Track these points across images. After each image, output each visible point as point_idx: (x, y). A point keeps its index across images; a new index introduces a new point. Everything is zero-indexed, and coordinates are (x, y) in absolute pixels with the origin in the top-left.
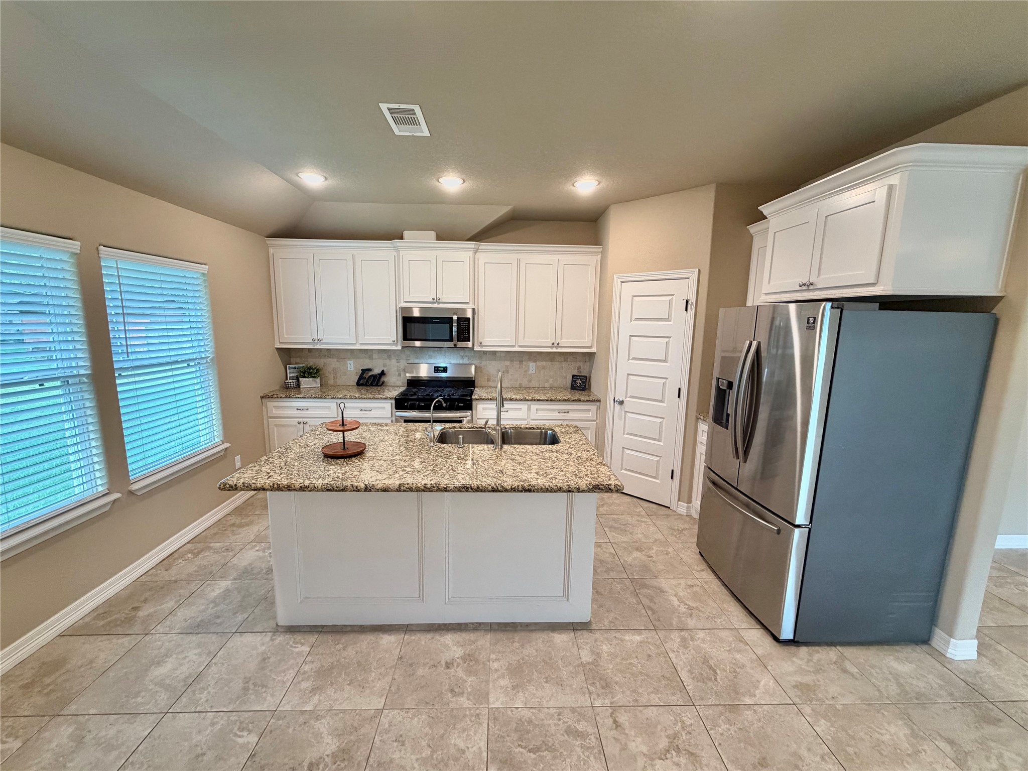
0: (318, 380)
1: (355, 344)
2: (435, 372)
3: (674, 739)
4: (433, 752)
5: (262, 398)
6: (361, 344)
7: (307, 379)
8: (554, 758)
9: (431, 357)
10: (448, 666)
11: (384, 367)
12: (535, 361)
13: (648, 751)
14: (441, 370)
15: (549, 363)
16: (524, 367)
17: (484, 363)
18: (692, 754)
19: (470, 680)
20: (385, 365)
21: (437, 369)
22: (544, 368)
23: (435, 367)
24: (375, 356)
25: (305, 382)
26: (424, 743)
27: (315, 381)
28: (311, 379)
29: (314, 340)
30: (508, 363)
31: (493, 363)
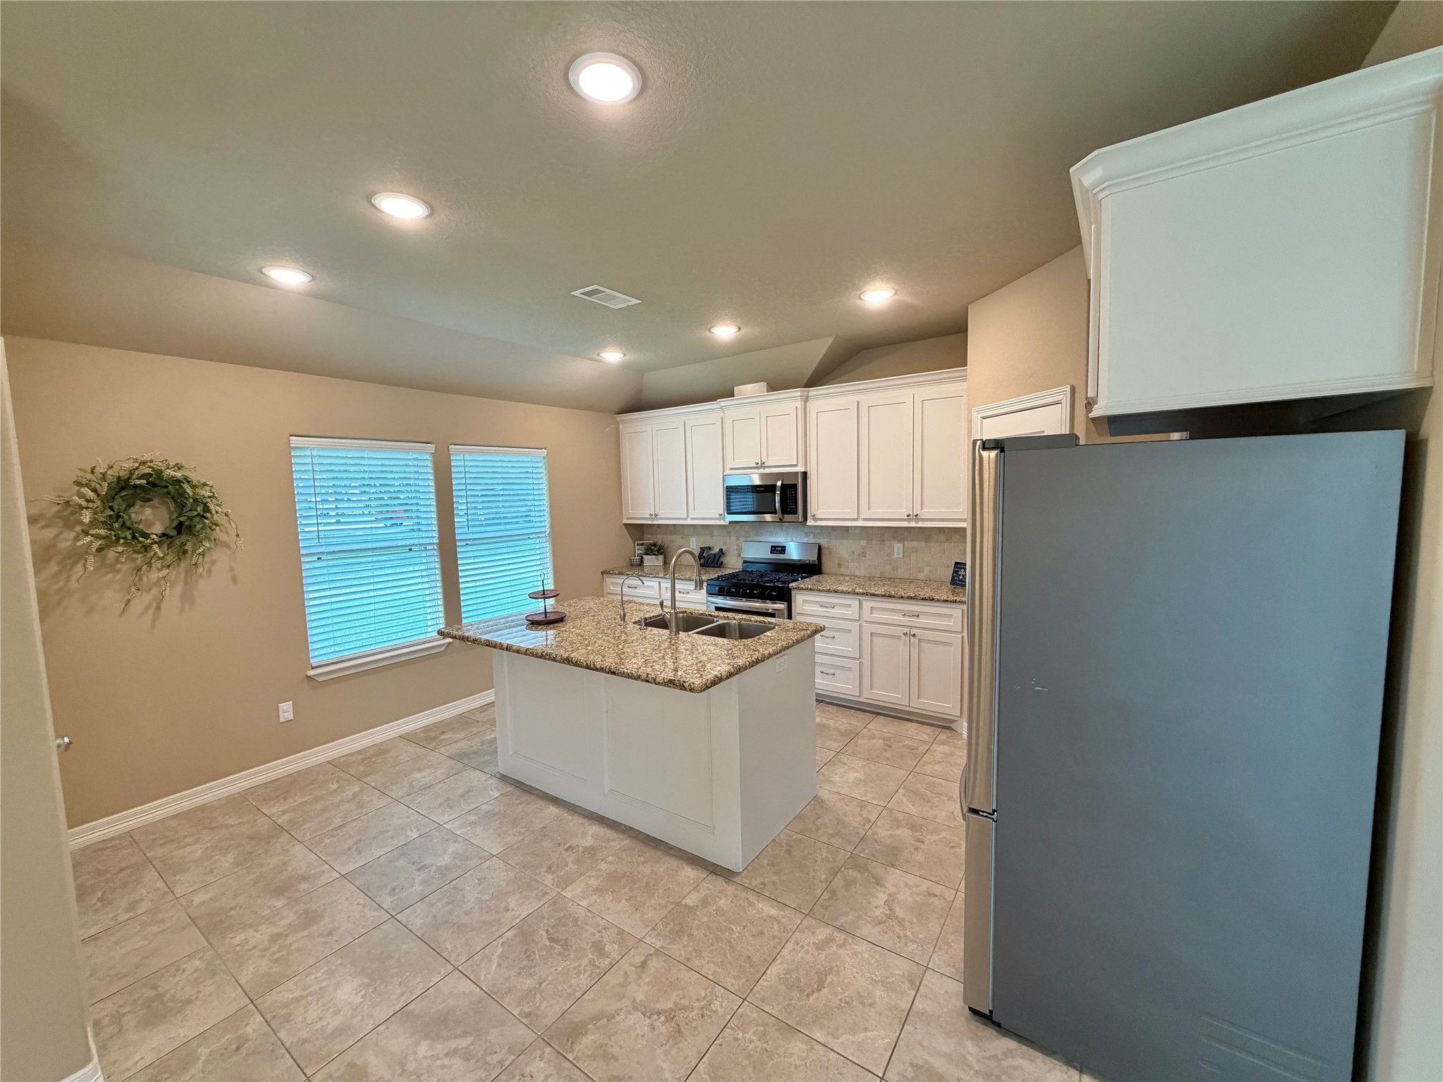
0: (661, 558)
1: (686, 519)
2: (771, 553)
3: (680, 1010)
4: (491, 899)
5: (603, 573)
6: (692, 519)
7: (650, 557)
8: (560, 954)
9: (771, 534)
10: (569, 849)
12: (902, 540)
13: (641, 1001)
14: (779, 551)
15: (923, 544)
16: (886, 549)
18: (680, 1031)
19: (572, 866)
20: (725, 543)
21: (774, 549)
22: (916, 551)
23: (772, 547)
24: (716, 532)
25: (649, 560)
26: (491, 891)
27: (657, 559)
28: (654, 556)
29: (651, 515)
30: (864, 543)
31: (845, 542)
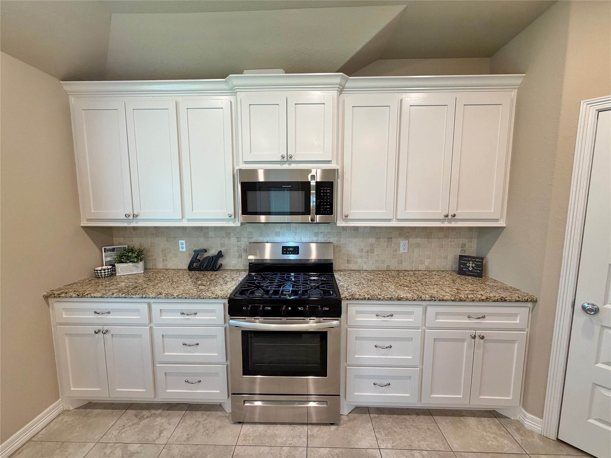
0: (141, 264)
1: (181, 220)
2: (283, 254)
5: (46, 297)
6: (189, 220)
7: (125, 265)
9: (278, 234)
11: (221, 247)
12: (407, 238)
14: (291, 251)
15: (426, 240)
16: (393, 245)
17: (343, 241)
20: (223, 245)
21: (286, 250)
22: (418, 246)
23: (283, 247)
24: (211, 234)
25: (123, 269)
27: (137, 267)
28: (131, 264)
29: (127, 216)
30: (372, 240)
31: (354, 240)
